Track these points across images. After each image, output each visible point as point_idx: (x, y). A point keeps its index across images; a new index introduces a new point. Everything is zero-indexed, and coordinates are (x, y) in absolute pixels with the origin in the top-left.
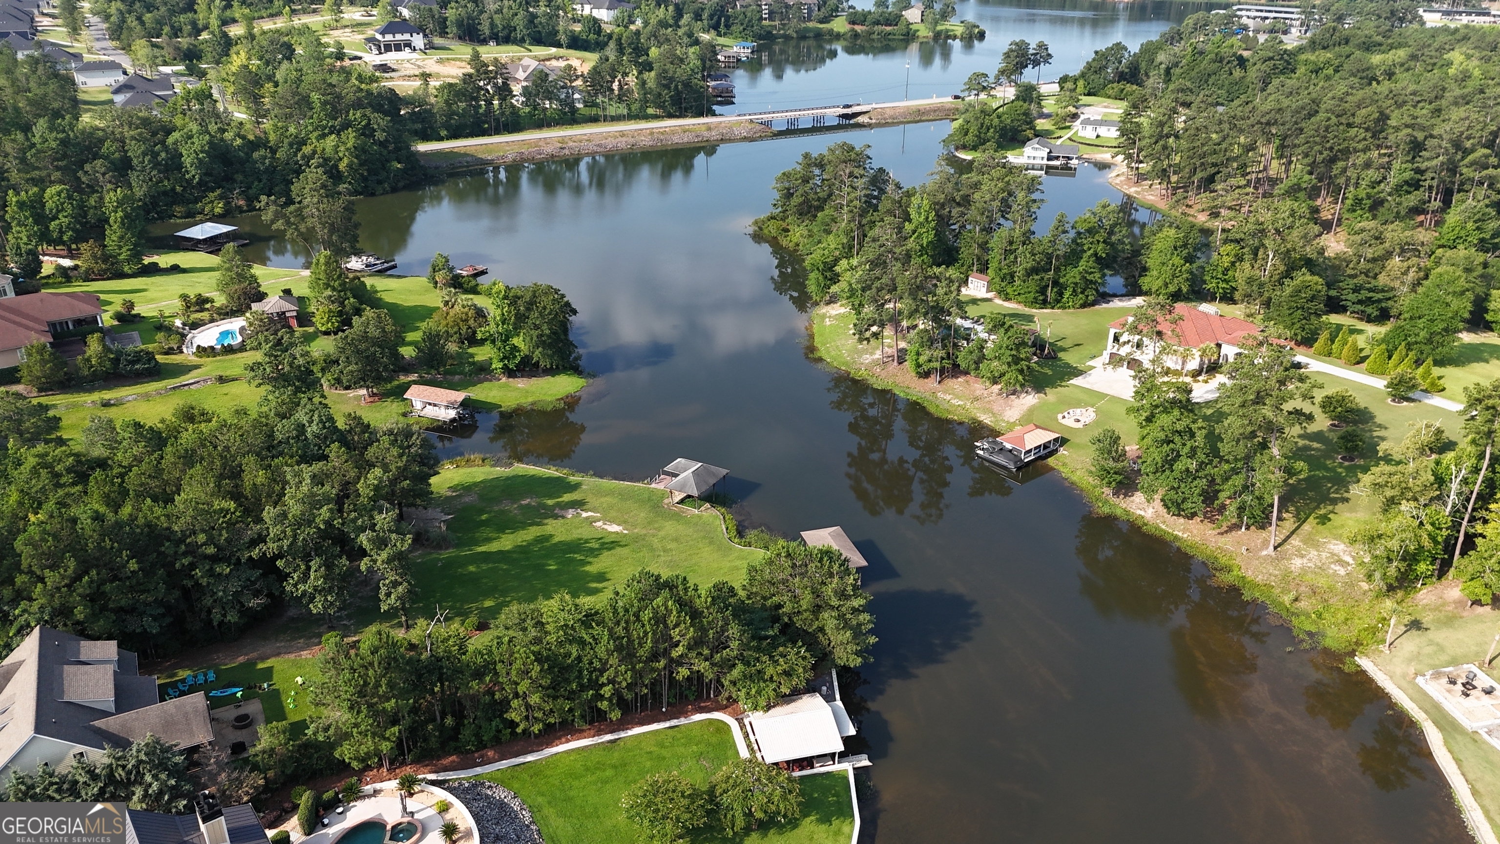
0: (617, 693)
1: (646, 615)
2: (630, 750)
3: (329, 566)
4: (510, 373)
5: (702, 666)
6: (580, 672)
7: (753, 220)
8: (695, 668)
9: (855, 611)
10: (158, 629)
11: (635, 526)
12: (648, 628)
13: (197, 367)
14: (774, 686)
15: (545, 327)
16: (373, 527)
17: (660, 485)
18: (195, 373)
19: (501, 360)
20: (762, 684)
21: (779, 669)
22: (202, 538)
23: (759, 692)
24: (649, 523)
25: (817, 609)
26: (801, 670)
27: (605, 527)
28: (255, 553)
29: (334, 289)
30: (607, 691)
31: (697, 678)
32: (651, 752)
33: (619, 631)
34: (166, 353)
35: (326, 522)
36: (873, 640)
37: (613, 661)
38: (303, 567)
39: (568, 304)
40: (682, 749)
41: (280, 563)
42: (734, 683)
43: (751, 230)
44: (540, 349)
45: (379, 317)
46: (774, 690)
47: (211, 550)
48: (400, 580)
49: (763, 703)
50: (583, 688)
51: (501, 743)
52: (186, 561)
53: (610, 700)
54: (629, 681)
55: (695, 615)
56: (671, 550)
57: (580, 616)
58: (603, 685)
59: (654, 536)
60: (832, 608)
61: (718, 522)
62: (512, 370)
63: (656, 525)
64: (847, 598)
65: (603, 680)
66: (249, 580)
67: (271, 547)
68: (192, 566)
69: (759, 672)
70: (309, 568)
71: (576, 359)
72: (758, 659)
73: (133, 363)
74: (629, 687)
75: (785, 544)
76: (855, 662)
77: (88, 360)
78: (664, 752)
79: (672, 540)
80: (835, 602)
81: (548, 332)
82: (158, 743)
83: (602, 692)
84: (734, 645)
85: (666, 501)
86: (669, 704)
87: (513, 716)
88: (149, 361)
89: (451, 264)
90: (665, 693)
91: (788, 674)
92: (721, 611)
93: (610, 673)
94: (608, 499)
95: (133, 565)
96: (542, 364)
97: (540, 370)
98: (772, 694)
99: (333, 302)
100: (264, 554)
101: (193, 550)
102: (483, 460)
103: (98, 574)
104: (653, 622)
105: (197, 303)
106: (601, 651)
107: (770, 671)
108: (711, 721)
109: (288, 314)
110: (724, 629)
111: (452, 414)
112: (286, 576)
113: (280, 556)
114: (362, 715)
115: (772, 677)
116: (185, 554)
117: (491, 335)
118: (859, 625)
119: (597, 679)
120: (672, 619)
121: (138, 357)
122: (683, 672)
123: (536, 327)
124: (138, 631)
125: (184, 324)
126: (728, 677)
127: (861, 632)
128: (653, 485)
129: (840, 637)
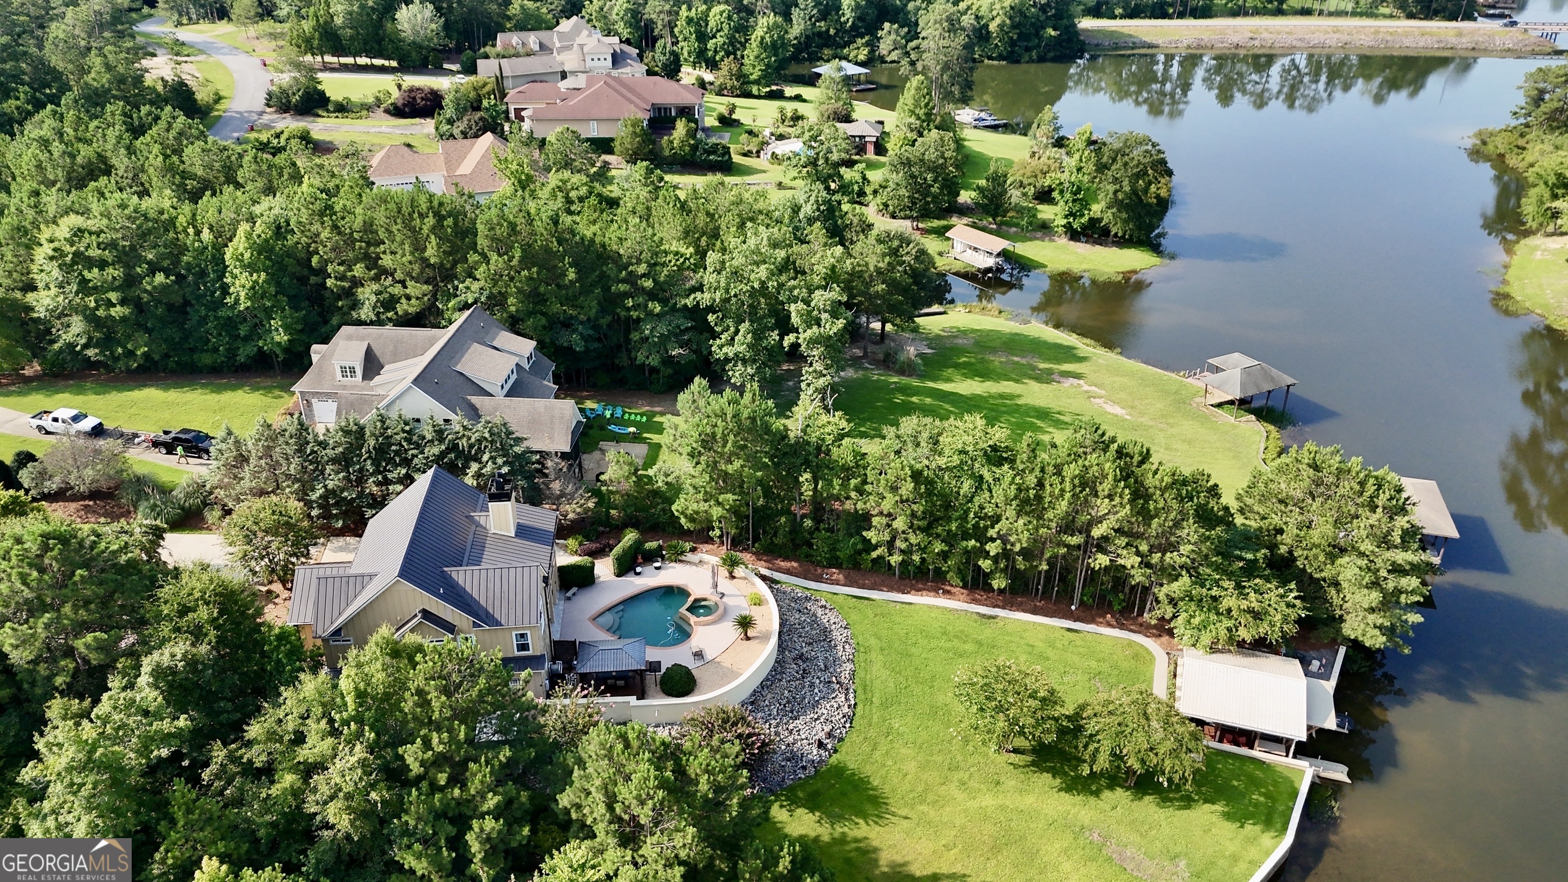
0: (1006, 554)
1: (1071, 470)
2: (1008, 634)
3: (758, 335)
4: (1074, 235)
5: (1130, 560)
6: (966, 512)
7: (1476, 130)
8: (1121, 561)
9: (1397, 570)
10: (583, 349)
11: (1142, 414)
12: (1068, 486)
13: (764, 172)
14: (1230, 623)
15: (1126, 183)
16: (807, 302)
17: (1195, 383)
18: (756, 176)
19: (1066, 217)
20: (1213, 617)
21: (1244, 604)
22: (642, 269)
23: (1204, 626)
24: (1163, 416)
25: (1337, 550)
26: (1279, 617)
27: (1105, 406)
28: (689, 302)
29: (918, 118)
30: (993, 548)
31: (1117, 573)
32: (1033, 646)
33: (1031, 480)
34: (745, 155)
35: (763, 283)
36: (1415, 618)
37: (1011, 512)
38: (732, 329)
39: (1163, 162)
40: (1076, 659)
41: (711, 318)
42: (1172, 601)
43: (1469, 143)
44: (1114, 210)
45: (942, 139)
46: (1229, 630)
47: (648, 284)
48: (824, 372)
49: (1206, 639)
50: (966, 536)
51: (860, 569)
52: (623, 287)
53: (996, 559)
54: (1025, 545)
55: (1140, 494)
56: (1177, 450)
57: (985, 445)
58: (993, 540)
59: (1161, 430)
60: (1362, 555)
61: (1257, 438)
62: (1076, 230)
63: (1171, 421)
64: (1390, 546)
65: (992, 533)
66: (679, 327)
67: (705, 298)
68: (626, 295)
69: (1215, 599)
70: (737, 332)
71: (1160, 235)
72: (1217, 583)
73: (709, 152)
74: (1025, 553)
75: (1313, 448)
76: (1375, 640)
77: (672, 142)
78: (1050, 653)
79: (1184, 441)
80: (1367, 546)
81: (1127, 189)
82: (505, 424)
83: (987, 548)
84: (1185, 549)
85: (1198, 400)
86: (1082, 603)
87: (871, 535)
88: (723, 155)
89: (1060, 122)
90: (1079, 585)
91: (1257, 616)
92: (1181, 499)
93: (1002, 526)
94: (1125, 380)
95: (571, 275)
96: (1114, 230)
97: (1110, 239)
98: (1223, 633)
99: (912, 131)
100: (698, 302)
101: (632, 279)
102: (1000, 312)
103: (538, 273)
104: (1077, 481)
105: (792, 119)
106: (999, 494)
107: (1230, 601)
108: (1131, 644)
109: (867, 139)
110: (1177, 524)
111: (990, 262)
112: (715, 336)
113: (711, 309)
114: (700, 468)
115: (1229, 610)
116: (623, 281)
117: (1061, 184)
118: (1398, 591)
119: (986, 528)
120: (1105, 487)
121: (714, 149)
122: (1102, 560)
123: (1116, 180)
124: (565, 344)
125: (772, 134)
126: (1165, 589)
127: (1398, 602)
128: (1190, 380)
129: (1358, 597)
